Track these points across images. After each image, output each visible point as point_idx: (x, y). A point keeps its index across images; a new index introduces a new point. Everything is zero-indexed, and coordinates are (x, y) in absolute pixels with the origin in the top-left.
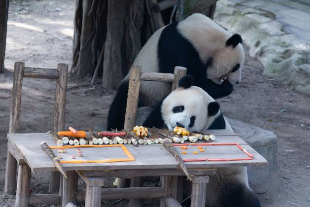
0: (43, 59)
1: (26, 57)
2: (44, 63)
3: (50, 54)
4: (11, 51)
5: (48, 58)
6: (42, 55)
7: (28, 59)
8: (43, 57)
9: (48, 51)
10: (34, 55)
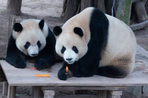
0: (47, 7)
1: (37, 6)
2: (47, 9)
3: (52, 4)
4: (28, 2)
5: (50, 6)
6: (47, 5)
7: (37, 7)
8: (47, 6)
9: (51, 2)
10: (42, 4)
